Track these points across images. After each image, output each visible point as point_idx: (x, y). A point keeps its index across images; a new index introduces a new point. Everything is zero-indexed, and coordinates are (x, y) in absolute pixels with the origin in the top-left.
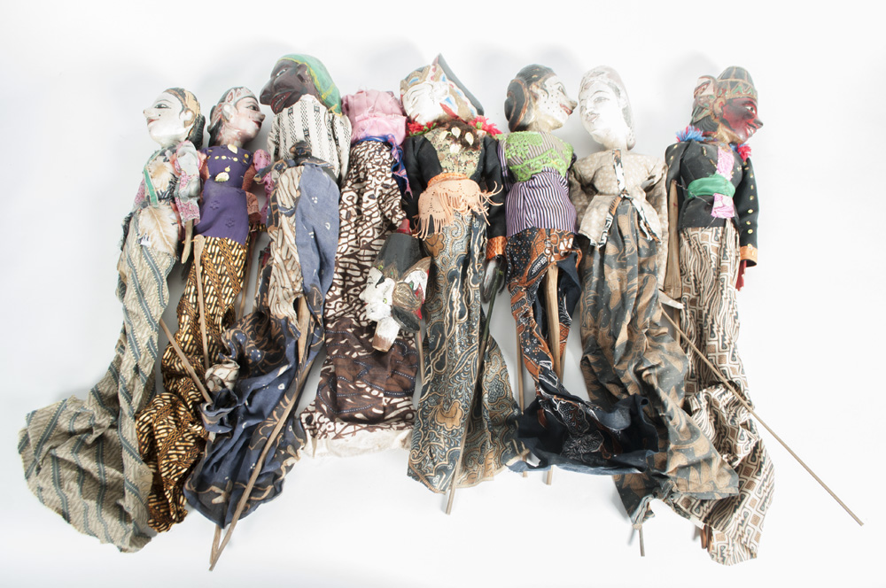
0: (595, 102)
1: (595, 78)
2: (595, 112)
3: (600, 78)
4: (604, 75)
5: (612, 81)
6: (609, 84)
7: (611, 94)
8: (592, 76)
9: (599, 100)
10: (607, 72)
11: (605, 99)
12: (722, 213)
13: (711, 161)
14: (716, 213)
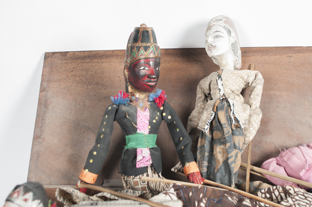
0: (214, 38)
1: (216, 23)
2: (214, 44)
3: (219, 23)
4: (222, 21)
5: (226, 26)
6: (224, 27)
7: (225, 33)
8: (214, 21)
9: (217, 37)
10: (224, 20)
11: (221, 36)
12: (143, 163)
13: (133, 123)
14: (139, 165)
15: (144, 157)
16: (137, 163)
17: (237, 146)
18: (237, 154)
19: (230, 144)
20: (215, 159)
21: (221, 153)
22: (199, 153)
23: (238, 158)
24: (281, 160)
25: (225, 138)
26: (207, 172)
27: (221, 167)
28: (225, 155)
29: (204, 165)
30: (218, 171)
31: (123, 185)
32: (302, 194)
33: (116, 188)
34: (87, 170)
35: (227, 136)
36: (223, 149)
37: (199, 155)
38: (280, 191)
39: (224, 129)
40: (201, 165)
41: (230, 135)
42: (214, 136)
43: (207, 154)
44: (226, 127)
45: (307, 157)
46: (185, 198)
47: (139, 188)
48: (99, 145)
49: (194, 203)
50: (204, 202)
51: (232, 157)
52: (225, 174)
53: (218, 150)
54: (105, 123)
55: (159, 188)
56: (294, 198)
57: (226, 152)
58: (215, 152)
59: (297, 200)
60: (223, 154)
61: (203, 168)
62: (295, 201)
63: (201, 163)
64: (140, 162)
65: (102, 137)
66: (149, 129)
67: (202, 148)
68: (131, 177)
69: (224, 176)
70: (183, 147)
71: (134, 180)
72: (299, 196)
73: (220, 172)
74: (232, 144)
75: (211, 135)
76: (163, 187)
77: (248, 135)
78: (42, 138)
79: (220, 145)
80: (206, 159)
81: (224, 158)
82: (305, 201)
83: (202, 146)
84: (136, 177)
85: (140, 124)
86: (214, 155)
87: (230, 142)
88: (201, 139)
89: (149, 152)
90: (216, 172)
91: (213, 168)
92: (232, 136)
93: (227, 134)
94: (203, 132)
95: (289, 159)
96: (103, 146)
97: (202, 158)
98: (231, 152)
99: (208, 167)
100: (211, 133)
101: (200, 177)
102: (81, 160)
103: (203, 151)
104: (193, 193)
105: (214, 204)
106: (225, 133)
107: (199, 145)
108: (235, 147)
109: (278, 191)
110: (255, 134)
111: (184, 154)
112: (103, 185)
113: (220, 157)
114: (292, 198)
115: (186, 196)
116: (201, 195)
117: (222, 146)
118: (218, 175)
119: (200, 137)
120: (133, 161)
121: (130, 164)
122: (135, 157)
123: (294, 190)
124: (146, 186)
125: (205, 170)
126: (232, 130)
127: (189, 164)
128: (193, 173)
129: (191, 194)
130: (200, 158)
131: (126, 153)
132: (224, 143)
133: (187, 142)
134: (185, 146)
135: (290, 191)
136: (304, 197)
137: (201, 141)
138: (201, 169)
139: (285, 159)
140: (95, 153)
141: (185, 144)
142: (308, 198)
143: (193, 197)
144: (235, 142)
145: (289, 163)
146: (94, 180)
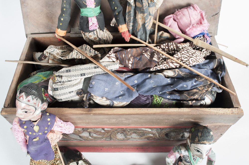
12: (93, 28)
13: (83, 2)
14: (91, 28)
15: (93, 24)
16: (90, 28)
17: (151, 14)
18: (151, 18)
19: (146, 14)
20: (137, 22)
21: (141, 19)
22: (127, 16)
23: (151, 21)
24: (176, 17)
25: (143, 10)
26: (132, 29)
27: (141, 29)
28: (143, 20)
29: (130, 25)
30: (139, 31)
31: (82, 36)
32: (186, 50)
33: (78, 34)
34: (59, 29)
35: (146, 9)
36: (142, 16)
37: (127, 18)
38: (174, 46)
39: (143, 3)
40: (129, 25)
41: (147, 8)
42: (136, 4)
43: (132, 18)
44: (145, 2)
45: (192, 19)
46: (120, 58)
47: (92, 38)
48: (64, 15)
49: (126, 62)
50: (131, 60)
51: (147, 22)
52: (143, 33)
53: (139, 16)
54: (65, 1)
55: (104, 37)
56: (182, 53)
57: (144, 19)
58: (137, 18)
59: (183, 54)
60: (142, 19)
61: (130, 27)
62: (182, 55)
63: (129, 24)
64: (91, 27)
65: (65, 10)
66: (95, 5)
67: (129, 13)
68: (87, 33)
69: (143, 34)
70: (117, 13)
71: (89, 35)
72: (185, 51)
73: (140, 31)
74: (148, 14)
75: (135, 5)
76: (106, 36)
77: (158, 4)
78: (26, 3)
79: (141, 13)
80: (132, 21)
81: (143, 22)
82: (187, 54)
83: (130, 12)
84: (90, 33)
85: (89, 2)
86: (136, 19)
87: (147, 13)
88: (129, 7)
89: (96, 20)
90: (137, 31)
91: (136, 28)
92: (148, 7)
93: (145, 7)
94: (129, 3)
95: (181, 18)
96: (66, 15)
97: (129, 21)
98: (147, 20)
99: (133, 26)
100: (135, 3)
101: (128, 33)
102: (54, 16)
103: (129, 15)
104: (125, 55)
105: (137, 61)
106: (144, 7)
107: (127, 11)
108: (150, 14)
109: (173, 46)
110: (162, 2)
111: (118, 19)
112: (71, 33)
113: (140, 22)
114: (180, 53)
115: (121, 57)
116: (130, 55)
117: (142, 15)
118: (139, 34)
119: (127, 5)
120: (87, 25)
121: (85, 27)
122: (88, 22)
123: (182, 46)
124: (97, 36)
125: (131, 28)
126: (148, 3)
127: (121, 26)
128: (124, 32)
129: (124, 56)
130: (128, 20)
131: (81, 18)
132: (143, 12)
133: (120, 10)
134: (119, 13)
135: (180, 47)
136: (187, 52)
137: (128, 8)
138: (128, 27)
139: (179, 17)
140: (62, 19)
141: (119, 11)
142: (189, 53)
143: (125, 58)
144: (150, 12)
145: (180, 21)
146: (64, 34)
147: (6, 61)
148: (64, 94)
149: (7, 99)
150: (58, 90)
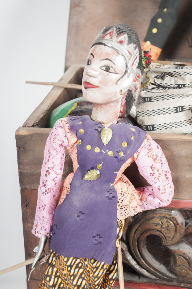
34: (148, 43)
48: (165, 9)
78: (81, 6)
96: (171, 11)
146: (156, 55)
147: (27, 82)
148: (163, 112)
149: (30, 118)
150: (152, 100)
